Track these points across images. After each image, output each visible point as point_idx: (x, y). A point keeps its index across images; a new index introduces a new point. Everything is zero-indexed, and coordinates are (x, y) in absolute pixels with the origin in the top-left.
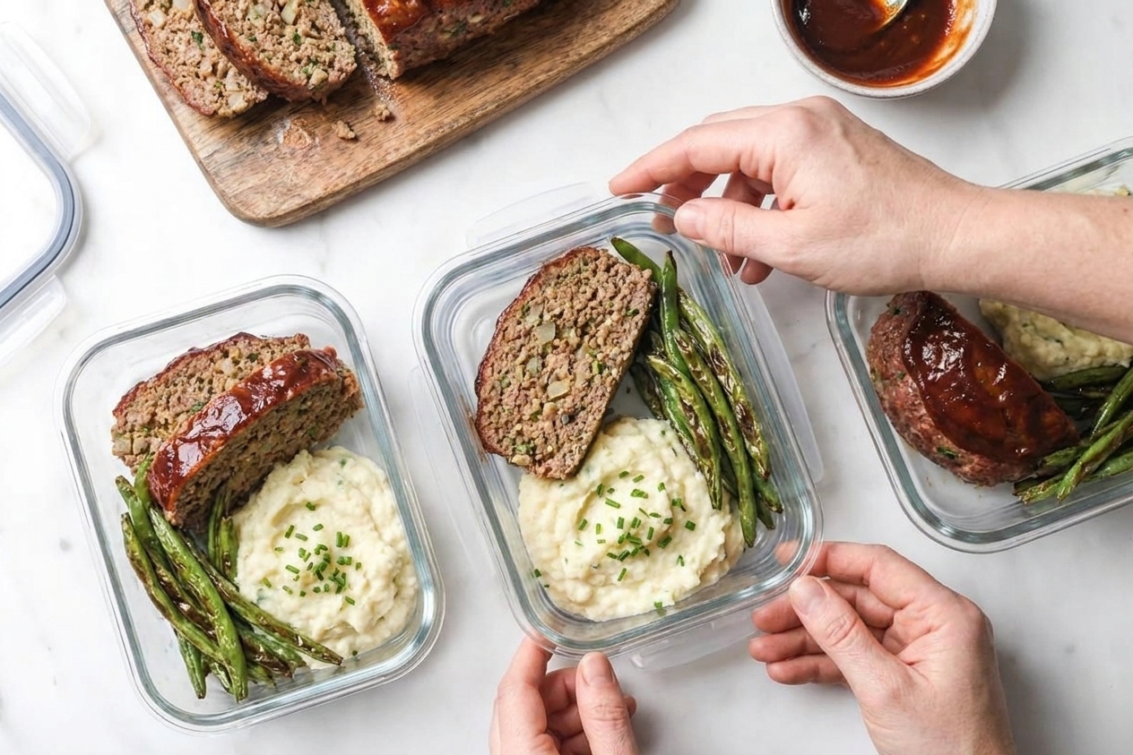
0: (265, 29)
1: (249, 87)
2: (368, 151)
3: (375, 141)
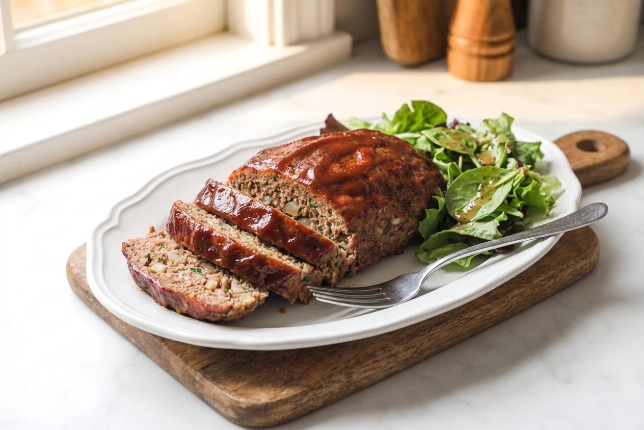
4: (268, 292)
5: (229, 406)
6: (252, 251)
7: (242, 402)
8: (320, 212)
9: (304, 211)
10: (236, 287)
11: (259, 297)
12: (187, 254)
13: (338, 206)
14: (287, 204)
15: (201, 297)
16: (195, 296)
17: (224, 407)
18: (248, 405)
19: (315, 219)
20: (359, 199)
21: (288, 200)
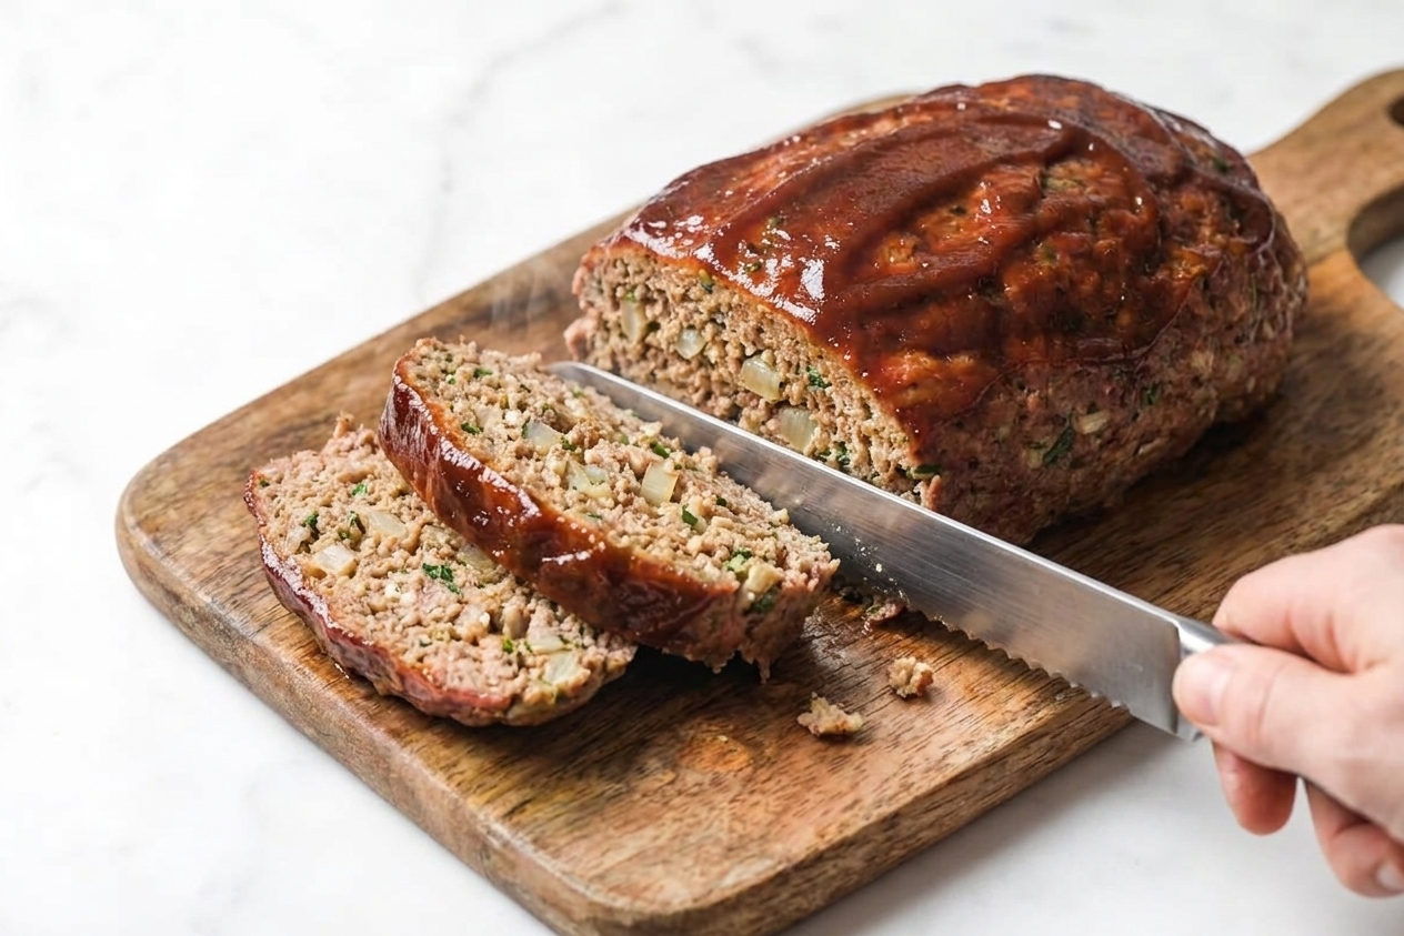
0: (617, 503)
1: (588, 640)
2: (898, 755)
3: (907, 736)
4: (635, 649)
5: (588, 920)
6: (586, 536)
7: (621, 911)
8: (837, 401)
9: (794, 390)
10: (540, 634)
11: (605, 664)
12: (422, 518)
13: (888, 392)
14: (747, 363)
15: (434, 663)
16: (421, 660)
17: (572, 920)
18: (638, 918)
19: (826, 418)
20: (963, 361)
21: (749, 352)
